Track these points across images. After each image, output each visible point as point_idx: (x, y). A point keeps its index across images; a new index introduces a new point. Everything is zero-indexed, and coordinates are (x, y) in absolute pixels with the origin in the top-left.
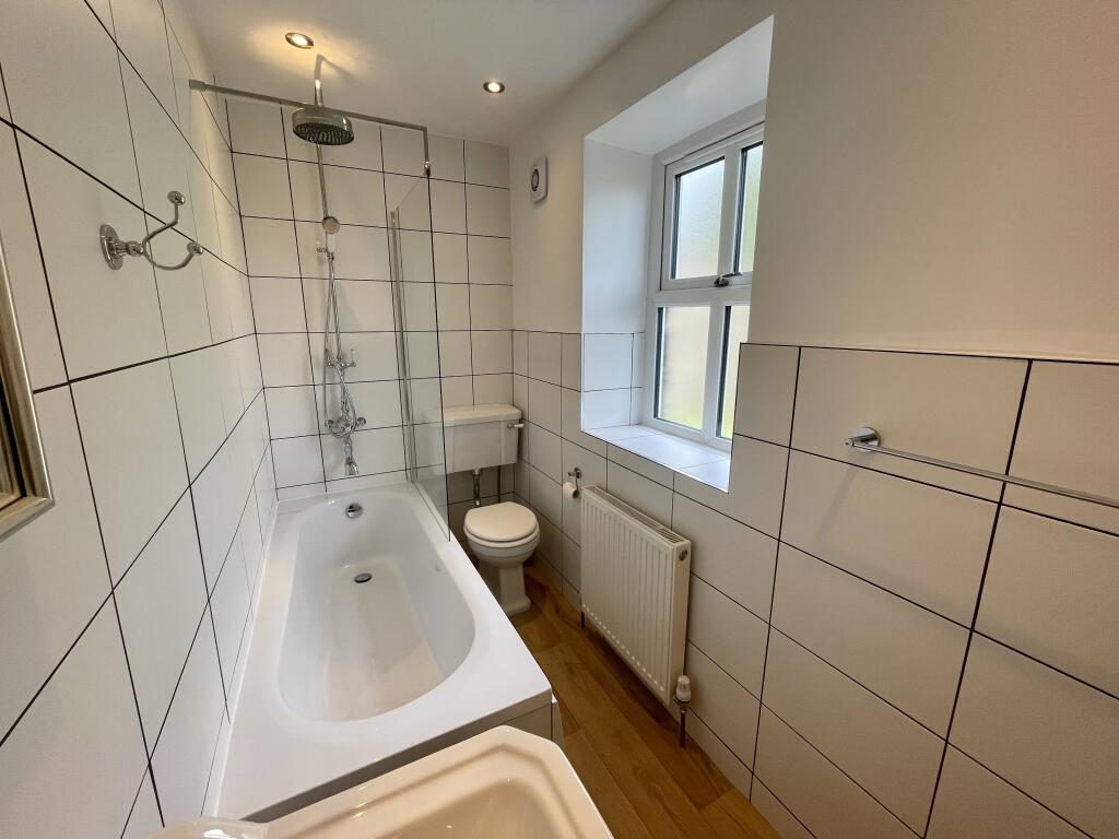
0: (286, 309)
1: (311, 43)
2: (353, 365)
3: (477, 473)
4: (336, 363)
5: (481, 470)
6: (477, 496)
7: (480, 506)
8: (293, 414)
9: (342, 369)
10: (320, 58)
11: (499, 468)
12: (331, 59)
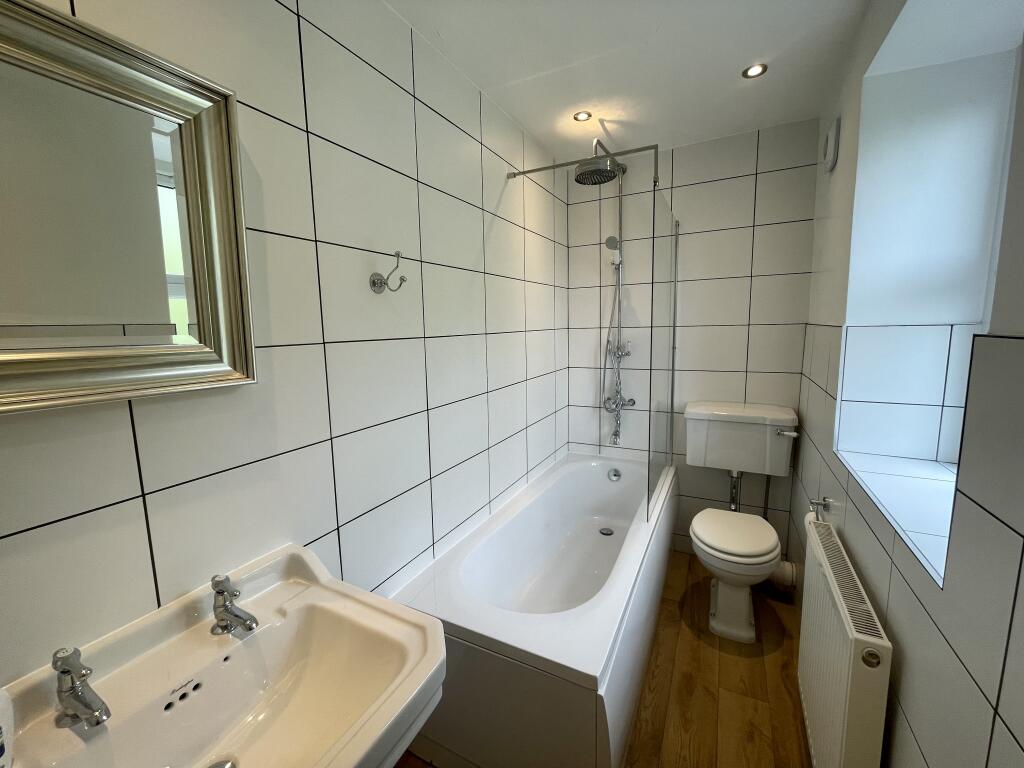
0: (589, 309)
1: (590, 116)
2: (628, 354)
3: (735, 475)
4: (617, 352)
5: (741, 474)
6: (733, 500)
7: (735, 510)
8: (584, 388)
9: (620, 357)
10: (602, 122)
11: (769, 477)
12: (608, 118)
